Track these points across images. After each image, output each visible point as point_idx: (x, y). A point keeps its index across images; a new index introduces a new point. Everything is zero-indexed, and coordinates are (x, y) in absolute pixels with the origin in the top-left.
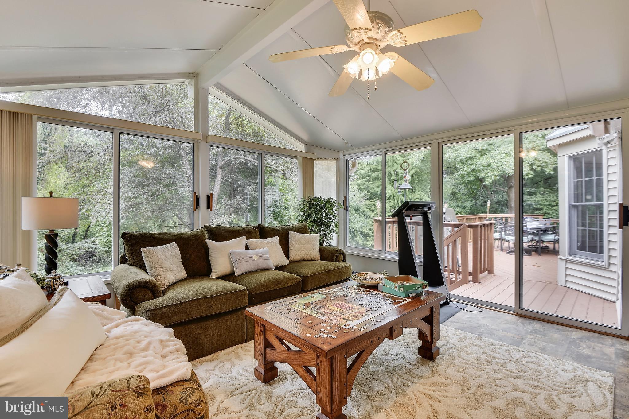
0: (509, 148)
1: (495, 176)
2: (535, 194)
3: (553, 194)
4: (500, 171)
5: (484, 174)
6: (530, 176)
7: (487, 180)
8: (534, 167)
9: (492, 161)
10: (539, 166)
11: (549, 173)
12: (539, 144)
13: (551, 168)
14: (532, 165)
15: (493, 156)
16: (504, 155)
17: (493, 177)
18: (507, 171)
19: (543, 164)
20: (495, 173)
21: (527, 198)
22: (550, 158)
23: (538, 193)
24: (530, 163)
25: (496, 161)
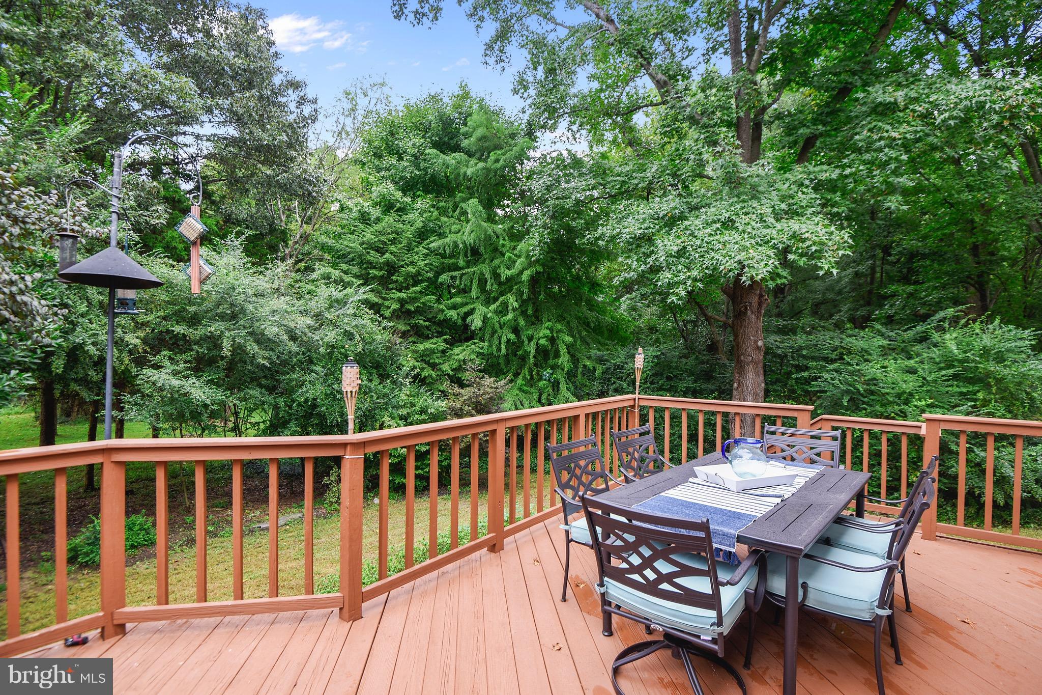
0: (733, 208)
1: (695, 280)
2: (793, 331)
3: (831, 333)
4: (707, 268)
5: (670, 276)
6: (779, 281)
7: (677, 290)
8: (791, 257)
9: (689, 241)
10: (802, 255)
11: (828, 273)
12: (804, 204)
13: (833, 260)
14: (786, 250)
15: (692, 228)
16: (718, 225)
17: (689, 282)
18: (722, 267)
19: (814, 248)
20: (695, 273)
21: (776, 341)
22: (831, 233)
23: (798, 331)
24: (781, 246)
25: (698, 242)
